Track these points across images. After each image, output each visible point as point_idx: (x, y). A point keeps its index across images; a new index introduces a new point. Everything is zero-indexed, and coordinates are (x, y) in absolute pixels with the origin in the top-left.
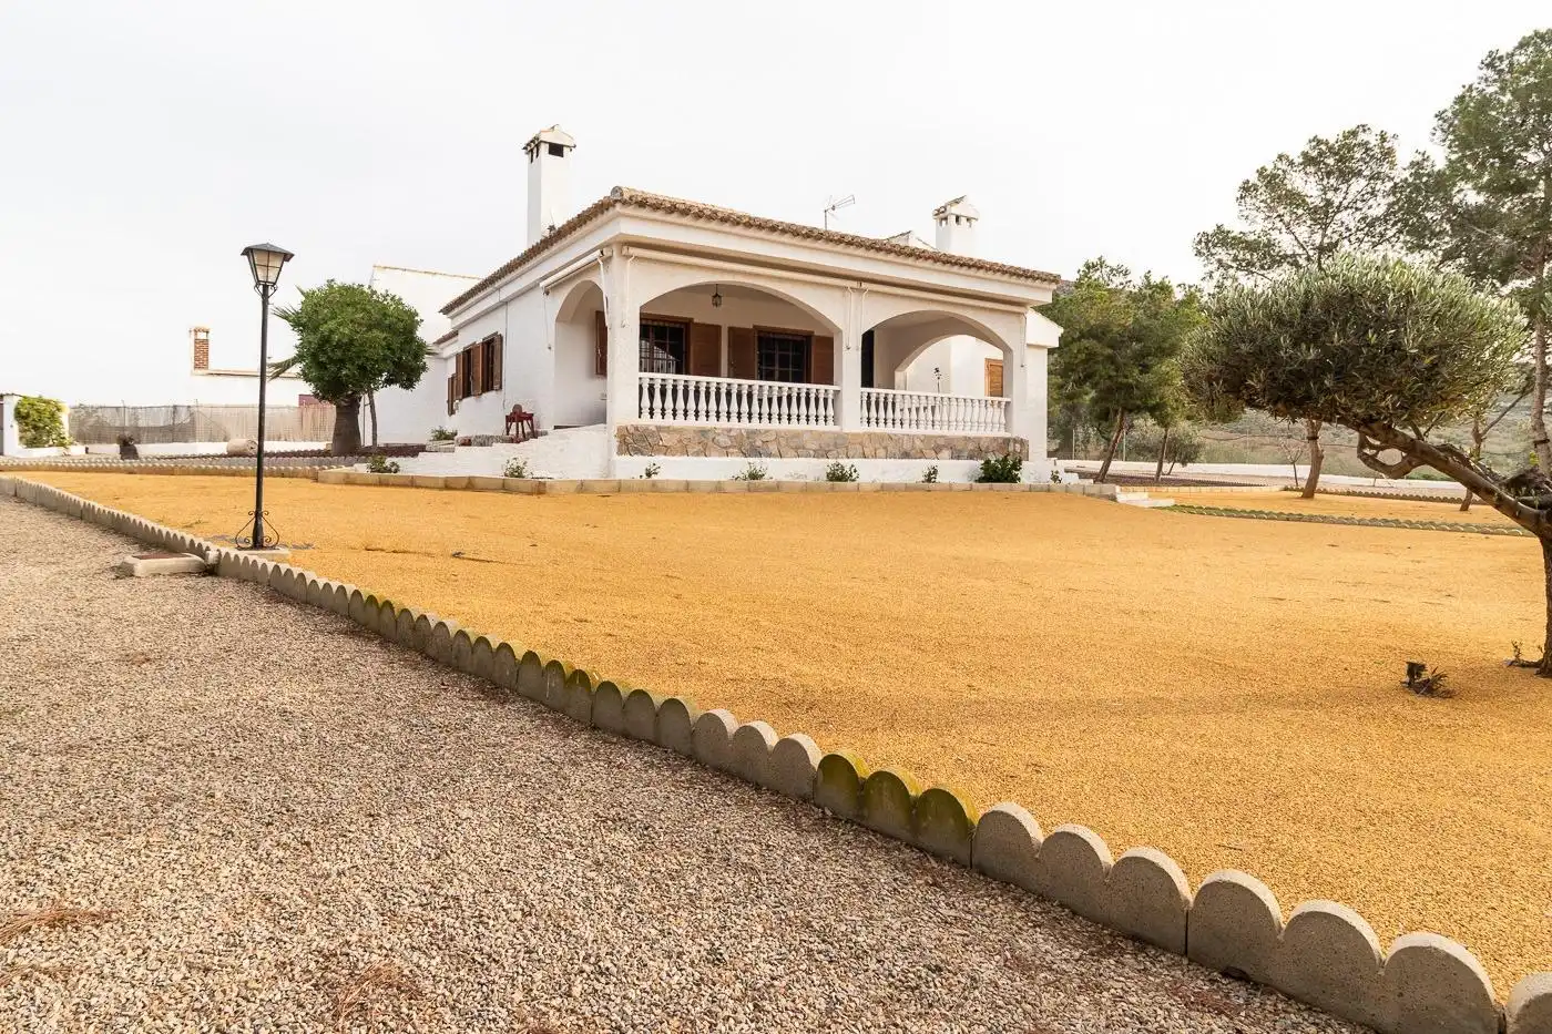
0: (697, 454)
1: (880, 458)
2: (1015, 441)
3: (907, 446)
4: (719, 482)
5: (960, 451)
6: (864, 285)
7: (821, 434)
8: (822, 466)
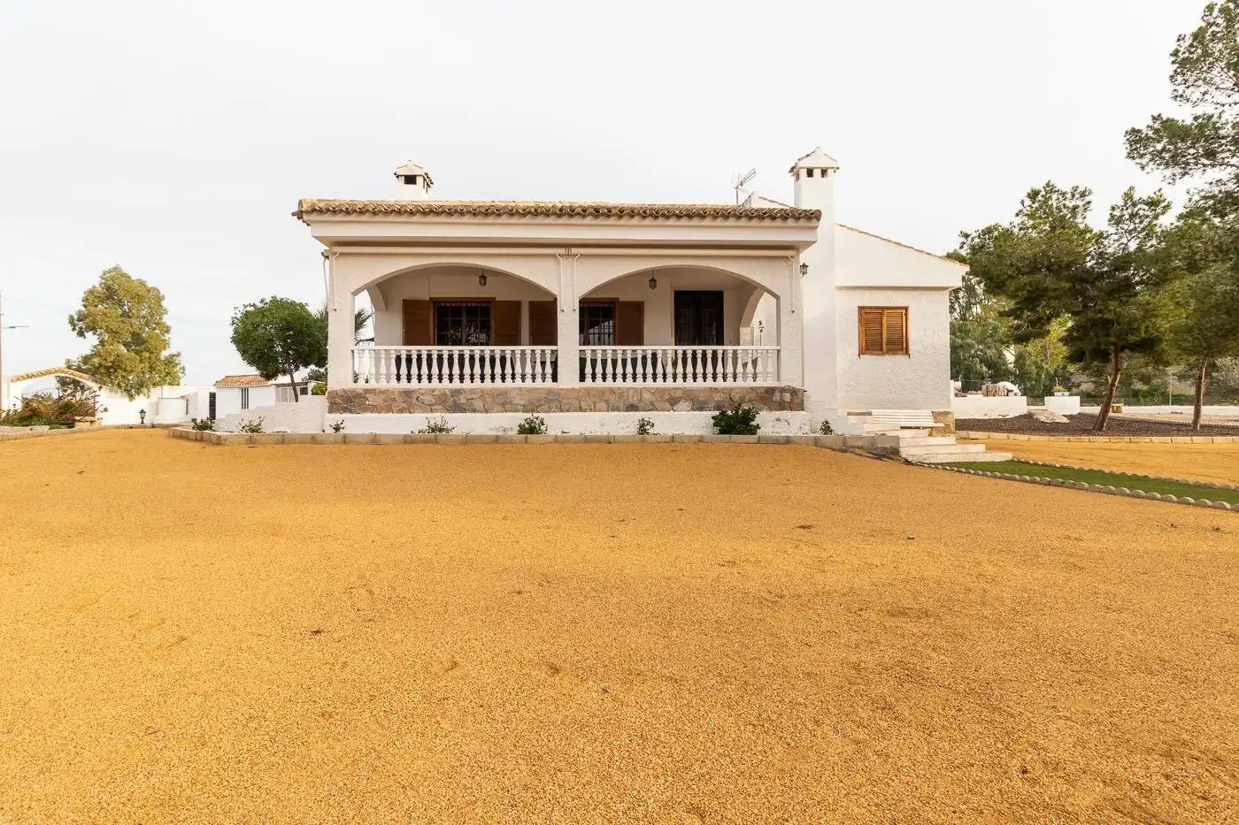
0: (401, 411)
1: (600, 411)
2: (783, 390)
3: (635, 400)
4: (376, 434)
5: (705, 402)
6: (574, 251)
7: (529, 391)
8: (516, 419)
